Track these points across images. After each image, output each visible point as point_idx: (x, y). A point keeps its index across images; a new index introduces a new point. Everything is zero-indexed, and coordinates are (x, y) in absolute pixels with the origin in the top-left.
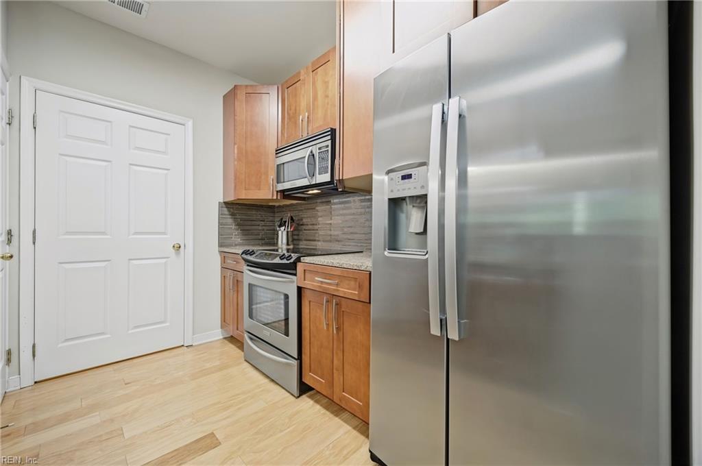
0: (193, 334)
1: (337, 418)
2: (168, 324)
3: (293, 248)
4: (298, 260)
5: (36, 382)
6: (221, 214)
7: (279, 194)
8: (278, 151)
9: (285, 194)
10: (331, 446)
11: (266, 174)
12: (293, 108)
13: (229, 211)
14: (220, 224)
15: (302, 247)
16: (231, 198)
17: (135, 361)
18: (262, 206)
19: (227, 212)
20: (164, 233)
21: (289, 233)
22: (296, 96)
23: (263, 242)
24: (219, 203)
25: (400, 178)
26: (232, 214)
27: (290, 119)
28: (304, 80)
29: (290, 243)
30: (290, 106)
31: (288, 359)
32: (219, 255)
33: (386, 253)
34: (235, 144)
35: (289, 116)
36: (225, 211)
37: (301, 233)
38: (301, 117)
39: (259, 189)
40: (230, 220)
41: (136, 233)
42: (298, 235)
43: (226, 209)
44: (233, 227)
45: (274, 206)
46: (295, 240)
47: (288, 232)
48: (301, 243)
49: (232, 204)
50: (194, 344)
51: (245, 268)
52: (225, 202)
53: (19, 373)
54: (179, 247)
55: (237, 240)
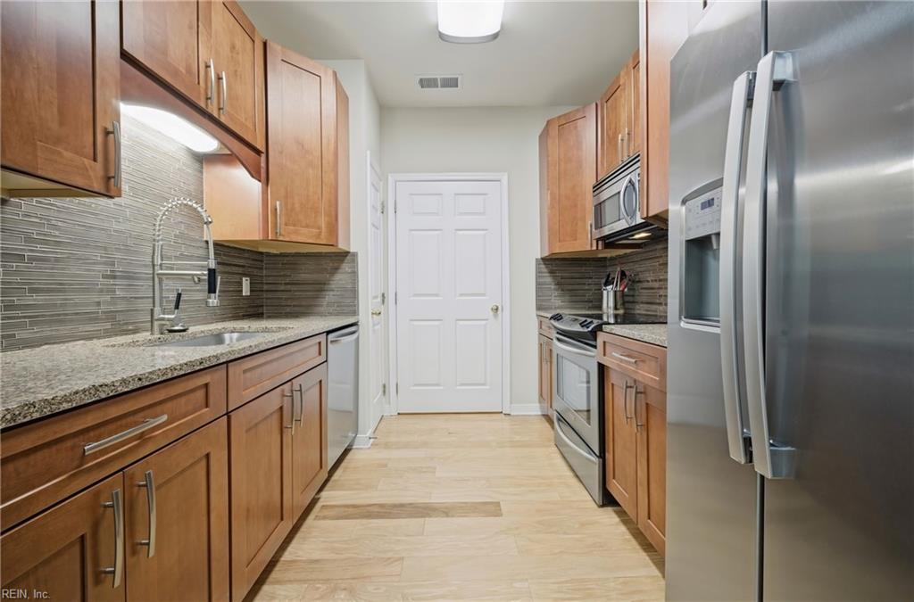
0: (511, 403)
1: (644, 554)
2: (487, 387)
3: (625, 313)
4: (599, 328)
5: (399, 414)
6: (538, 272)
7: (600, 243)
8: (598, 187)
9: (609, 242)
10: (621, 580)
11: (584, 219)
12: (613, 126)
13: (548, 268)
14: (538, 284)
15: (638, 312)
16: (546, 254)
18: (587, 260)
19: (545, 270)
20: (484, 295)
21: (618, 293)
22: (616, 108)
23: (590, 305)
24: (536, 259)
25: (700, 206)
26: (551, 272)
27: (610, 142)
28: (624, 84)
29: (618, 307)
30: (609, 124)
31: (591, 454)
32: (536, 318)
33: (682, 324)
34: (548, 189)
35: (608, 139)
36: (543, 268)
37: (637, 293)
38: (620, 136)
39: (576, 240)
40: (548, 279)
41: (461, 295)
42: (633, 296)
43: (543, 266)
44: (553, 287)
45: (606, 258)
46: (628, 302)
47: (615, 292)
48: (638, 307)
49: (551, 259)
50: (512, 414)
51: (554, 335)
52: (542, 259)
53: (390, 403)
54: (497, 309)
55: (557, 302)
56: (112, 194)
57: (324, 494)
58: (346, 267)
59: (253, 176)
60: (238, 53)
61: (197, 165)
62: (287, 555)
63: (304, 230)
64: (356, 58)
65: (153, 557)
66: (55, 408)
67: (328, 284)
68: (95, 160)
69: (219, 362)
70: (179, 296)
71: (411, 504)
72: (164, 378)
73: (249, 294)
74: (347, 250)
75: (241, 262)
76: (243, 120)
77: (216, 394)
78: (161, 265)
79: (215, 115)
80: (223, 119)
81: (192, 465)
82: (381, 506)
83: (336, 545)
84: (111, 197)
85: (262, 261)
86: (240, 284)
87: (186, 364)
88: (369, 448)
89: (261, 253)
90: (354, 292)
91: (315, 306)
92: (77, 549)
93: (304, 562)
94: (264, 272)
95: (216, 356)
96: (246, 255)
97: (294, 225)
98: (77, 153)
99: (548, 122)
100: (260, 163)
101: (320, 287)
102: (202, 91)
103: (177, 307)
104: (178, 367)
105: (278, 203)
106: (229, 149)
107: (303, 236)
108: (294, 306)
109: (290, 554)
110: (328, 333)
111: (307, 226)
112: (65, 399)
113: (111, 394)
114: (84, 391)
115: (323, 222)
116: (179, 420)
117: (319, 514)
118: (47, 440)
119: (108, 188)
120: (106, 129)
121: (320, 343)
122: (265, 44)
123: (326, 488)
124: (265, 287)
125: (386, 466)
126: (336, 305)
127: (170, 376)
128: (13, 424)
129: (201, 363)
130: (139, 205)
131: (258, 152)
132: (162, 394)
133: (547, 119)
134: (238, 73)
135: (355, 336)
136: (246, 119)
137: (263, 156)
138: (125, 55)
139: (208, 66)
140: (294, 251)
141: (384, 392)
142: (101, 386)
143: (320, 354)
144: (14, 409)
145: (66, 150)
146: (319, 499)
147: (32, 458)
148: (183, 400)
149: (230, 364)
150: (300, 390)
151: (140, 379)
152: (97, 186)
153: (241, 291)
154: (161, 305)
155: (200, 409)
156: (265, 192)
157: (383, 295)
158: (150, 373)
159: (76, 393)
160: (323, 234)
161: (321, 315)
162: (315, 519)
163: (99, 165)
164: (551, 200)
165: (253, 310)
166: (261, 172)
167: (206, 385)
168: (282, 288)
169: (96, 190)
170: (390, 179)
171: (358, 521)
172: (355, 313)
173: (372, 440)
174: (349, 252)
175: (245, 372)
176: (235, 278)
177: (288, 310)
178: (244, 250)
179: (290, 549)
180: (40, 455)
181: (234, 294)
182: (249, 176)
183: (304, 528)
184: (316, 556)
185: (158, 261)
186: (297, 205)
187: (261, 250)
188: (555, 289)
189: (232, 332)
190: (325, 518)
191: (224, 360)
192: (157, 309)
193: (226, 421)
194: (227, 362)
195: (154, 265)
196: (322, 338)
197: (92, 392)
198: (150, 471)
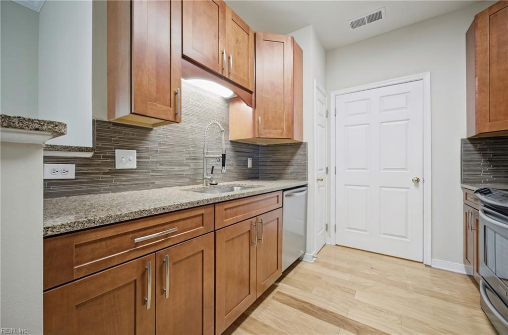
0: (432, 258)
2: (408, 240)
5: (336, 245)
6: (464, 151)
13: (475, 146)
16: (473, 134)
17: (384, 257)
19: (473, 149)
20: (405, 169)
24: (462, 139)
26: (480, 150)
32: (462, 191)
34: (476, 76)
36: (470, 146)
40: (477, 156)
41: (385, 169)
43: (471, 145)
44: (482, 163)
49: (480, 139)
50: (432, 266)
51: (481, 207)
52: (469, 139)
53: (330, 237)
54: (418, 180)
55: (486, 177)
56: (177, 121)
57: (280, 284)
58: (300, 151)
59: (248, 105)
60: (240, 43)
61: (227, 105)
62: (253, 315)
63: (274, 131)
64: (308, 25)
65: (168, 299)
66: (122, 219)
67: (291, 162)
68: (170, 107)
69: (208, 203)
70: (213, 167)
71: (332, 312)
72: (177, 209)
73: (251, 167)
74: (301, 141)
75: (248, 150)
76: (242, 77)
77: (208, 219)
78: (207, 153)
79: (227, 77)
80: (231, 78)
81: (193, 255)
82: (311, 305)
83: (279, 320)
84: (178, 123)
85: (259, 150)
86: (247, 162)
87: (189, 203)
88: (313, 263)
89: (258, 145)
90: (305, 167)
91: (285, 174)
92: (133, 286)
93: (261, 323)
94: (260, 155)
95: (207, 200)
96: (250, 147)
97: (269, 129)
98: (163, 104)
99: (476, 17)
100: (252, 98)
101: (287, 164)
102: (220, 66)
103: (212, 173)
104: (185, 204)
105: (260, 118)
106: (237, 95)
107: (274, 134)
108: (274, 174)
109: (255, 314)
110: (284, 190)
111: (276, 129)
112: (126, 215)
113: (149, 215)
114: (135, 212)
115: (284, 125)
116: (187, 231)
117: (275, 296)
118: (119, 233)
119: (175, 118)
120: (175, 92)
121: (278, 196)
122: (255, 34)
123: (283, 281)
124: (260, 163)
125: (320, 278)
126: (295, 174)
127: (180, 208)
128: (102, 224)
129: (198, 203)
130: (201, 126)
131: (251, 92)
132: (177, 217)
133: (475, 15)
134: (240, 53)
135: (305, 192)
136: (244, 76)
137: (254, 94)
138: (184, 57)
139: (223, 53)
140: (273, 143)
141: (327, 229)
142: (144, 211)
143: (278, 202)
144: (103, 218)
145: (159, 104)
146: (277, 286)
147: (113, 240)
148: (189, 221)
149: (216, 205)
150: (262, 223)
151: (164, 209)
152: (171, 118)
153: (247, 165)
154: (207, 172)
155: (199, 226)
156: (254, 113)
157: (327, 168)
158: (169, 206)
159: (131, 213)
160: (284, 133)
161: (288, 179)
162: (272, 298)
163: (172, 109)
164: (479, 85)
165: (254, 175)
166: (252, 103)
167: (203, 214)
168: (268, 164)
169: (171, 120)
170: (332, 94)
171: (296, 310)
172: (305, 179)
173: (315, 259)
174: (302, 143)
175: (225, 209)
176: (244, 159)
177: (271, 176)
178: (249, 144)
179: (256, 311)
180: (117, 239)
181: (244, 167)
182: (246, 105)
183: (265, 302)
184: (267, 322)
185: (206, 151)
186: (270, 118)
187: (258, 144)
188: (484, 165)
189: (238, 186)
190: (277, 299)
191: (212, 202)
192: (205, 174)
193: (213, 234)
194: (214, 204)
195: (204, 153)
196: (280, 194)
197: (139, 213)
198: (168, 255)
